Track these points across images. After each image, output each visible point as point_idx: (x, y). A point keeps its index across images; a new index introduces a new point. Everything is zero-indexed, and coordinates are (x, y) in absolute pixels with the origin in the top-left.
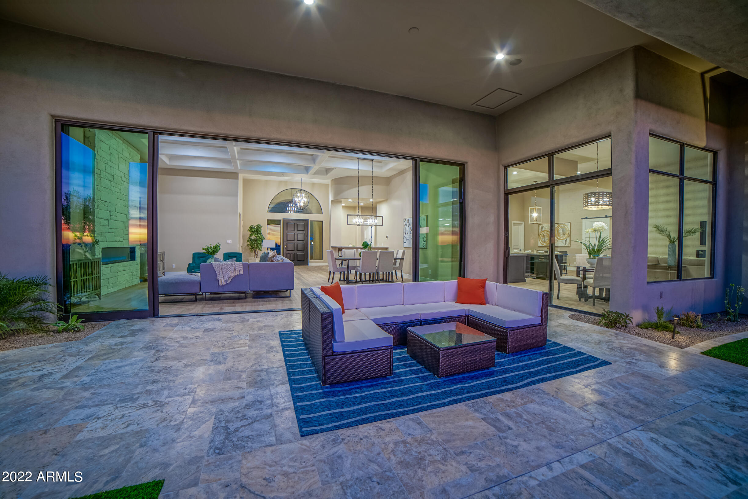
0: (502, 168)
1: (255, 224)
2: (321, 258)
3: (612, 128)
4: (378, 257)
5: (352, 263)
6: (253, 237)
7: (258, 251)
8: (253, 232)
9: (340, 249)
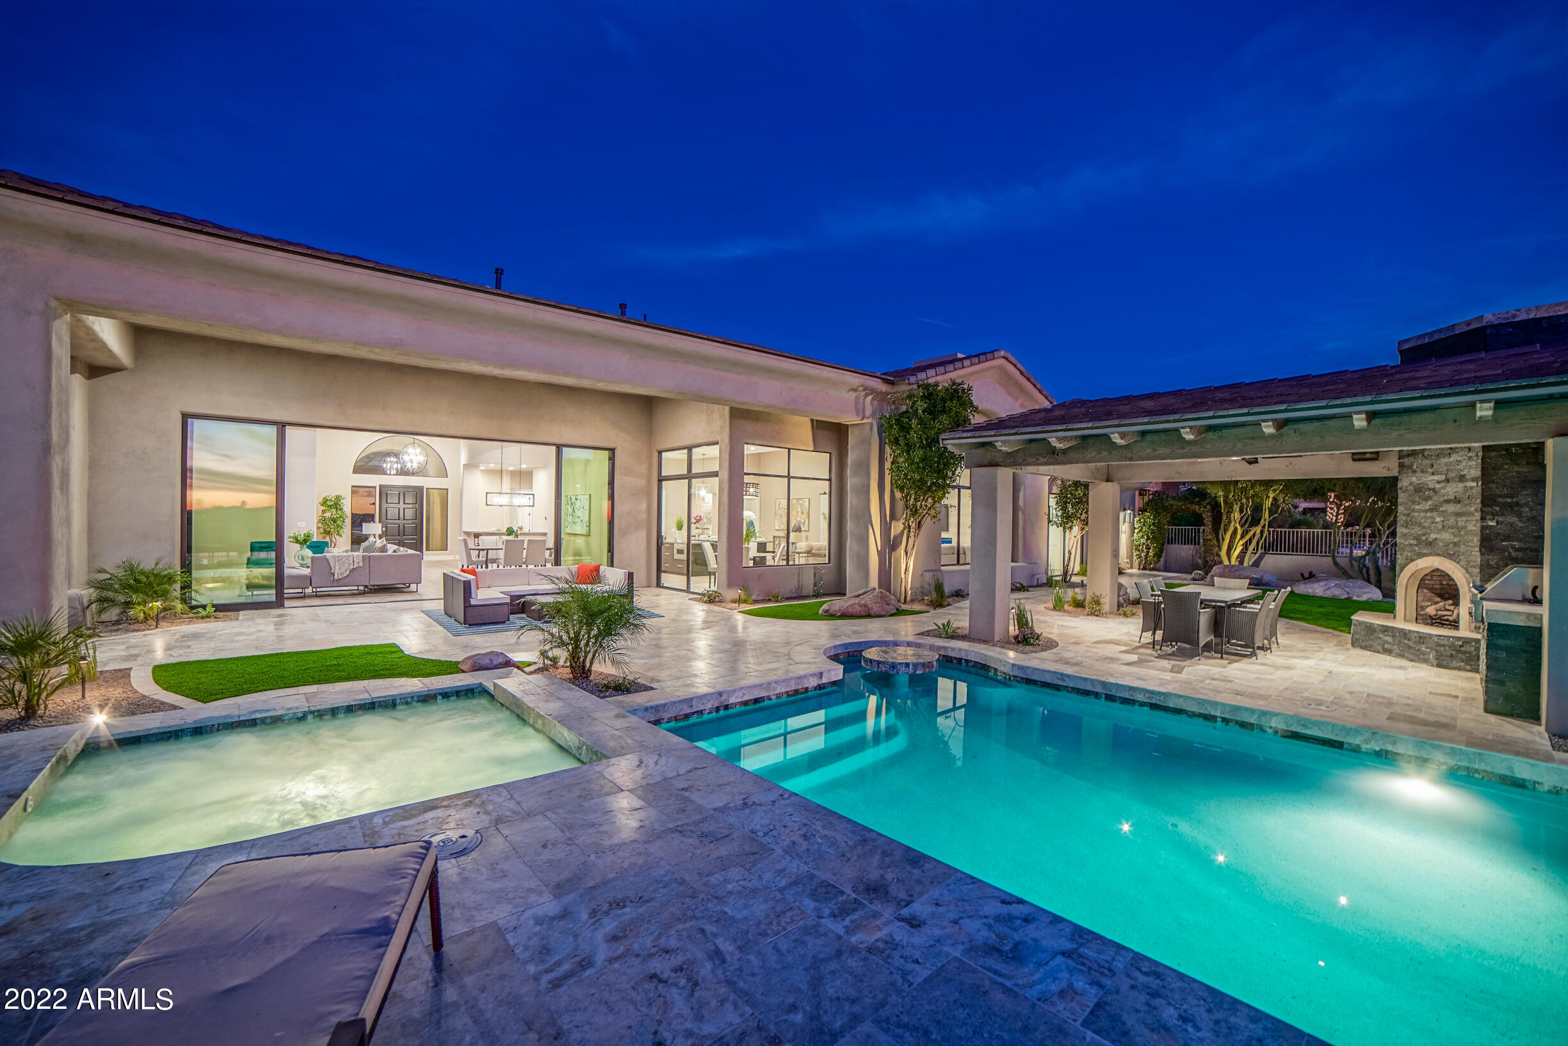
0: (656, 454)
1: (332, 494)
2: (444, 548)
3: (718, 438)
4: (525, 546)
5: (492, 554)
6: (328, 515)
7: (337, 537)
8: (330, 506)
9: (477, 535)
